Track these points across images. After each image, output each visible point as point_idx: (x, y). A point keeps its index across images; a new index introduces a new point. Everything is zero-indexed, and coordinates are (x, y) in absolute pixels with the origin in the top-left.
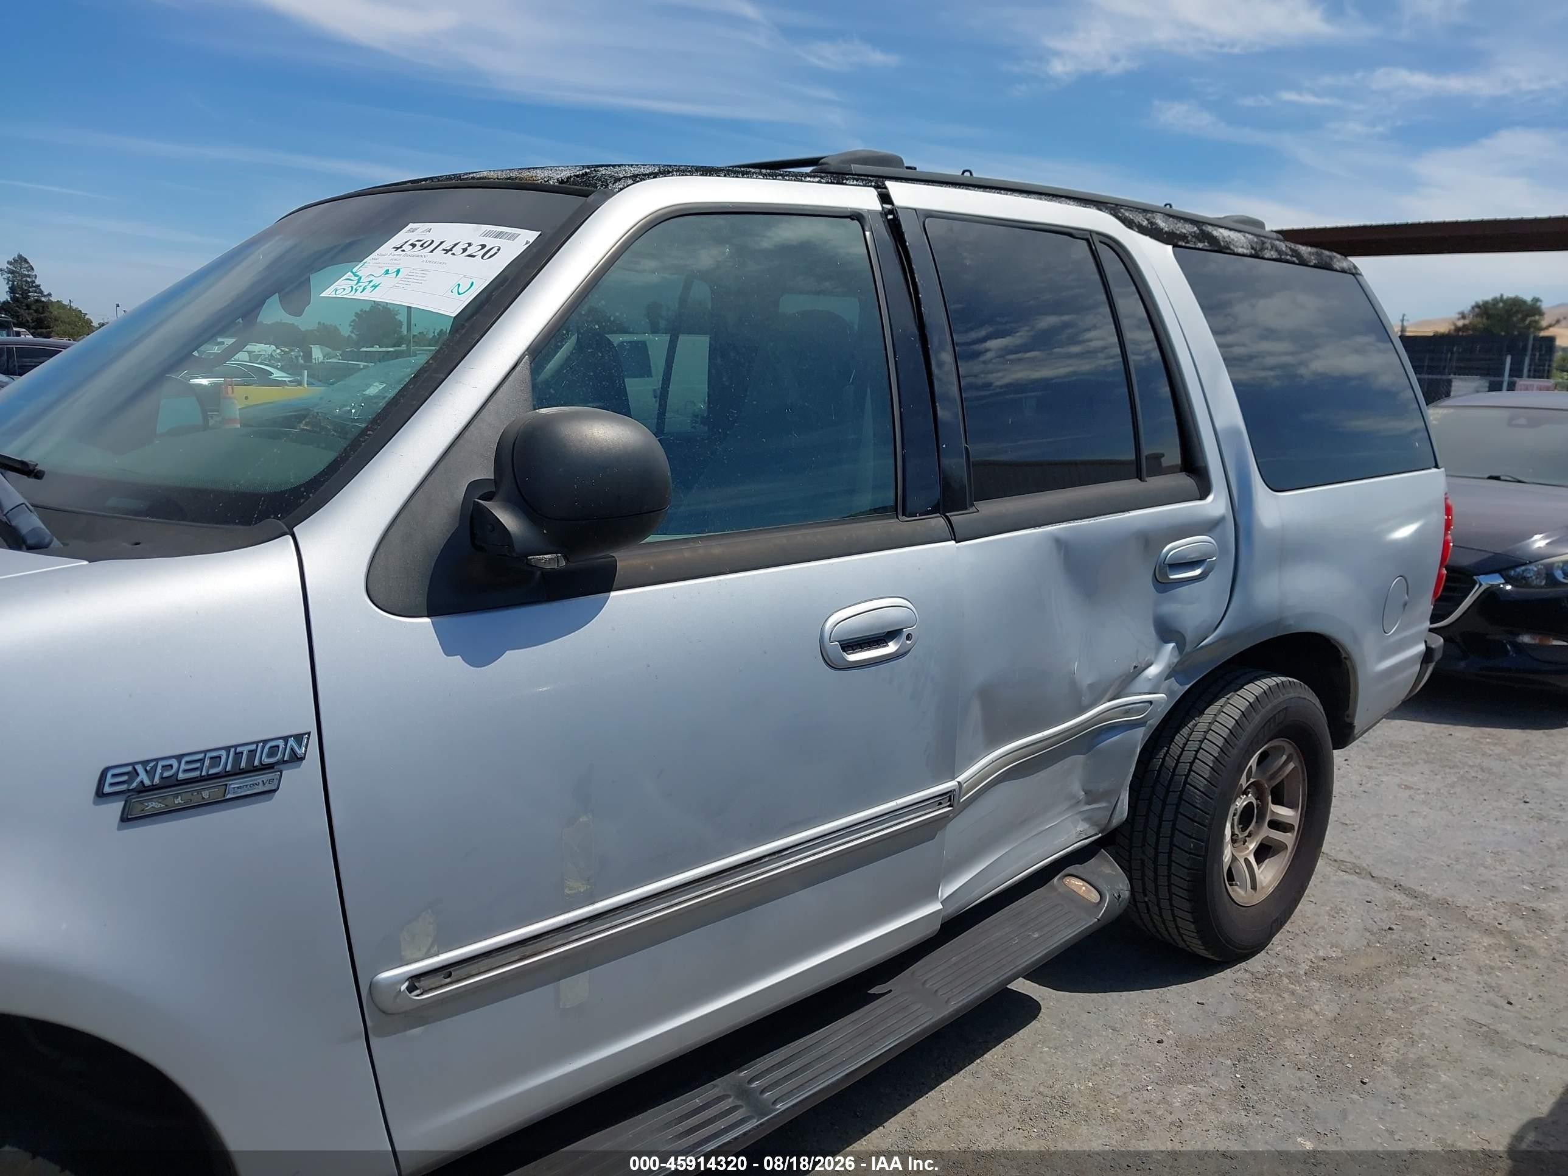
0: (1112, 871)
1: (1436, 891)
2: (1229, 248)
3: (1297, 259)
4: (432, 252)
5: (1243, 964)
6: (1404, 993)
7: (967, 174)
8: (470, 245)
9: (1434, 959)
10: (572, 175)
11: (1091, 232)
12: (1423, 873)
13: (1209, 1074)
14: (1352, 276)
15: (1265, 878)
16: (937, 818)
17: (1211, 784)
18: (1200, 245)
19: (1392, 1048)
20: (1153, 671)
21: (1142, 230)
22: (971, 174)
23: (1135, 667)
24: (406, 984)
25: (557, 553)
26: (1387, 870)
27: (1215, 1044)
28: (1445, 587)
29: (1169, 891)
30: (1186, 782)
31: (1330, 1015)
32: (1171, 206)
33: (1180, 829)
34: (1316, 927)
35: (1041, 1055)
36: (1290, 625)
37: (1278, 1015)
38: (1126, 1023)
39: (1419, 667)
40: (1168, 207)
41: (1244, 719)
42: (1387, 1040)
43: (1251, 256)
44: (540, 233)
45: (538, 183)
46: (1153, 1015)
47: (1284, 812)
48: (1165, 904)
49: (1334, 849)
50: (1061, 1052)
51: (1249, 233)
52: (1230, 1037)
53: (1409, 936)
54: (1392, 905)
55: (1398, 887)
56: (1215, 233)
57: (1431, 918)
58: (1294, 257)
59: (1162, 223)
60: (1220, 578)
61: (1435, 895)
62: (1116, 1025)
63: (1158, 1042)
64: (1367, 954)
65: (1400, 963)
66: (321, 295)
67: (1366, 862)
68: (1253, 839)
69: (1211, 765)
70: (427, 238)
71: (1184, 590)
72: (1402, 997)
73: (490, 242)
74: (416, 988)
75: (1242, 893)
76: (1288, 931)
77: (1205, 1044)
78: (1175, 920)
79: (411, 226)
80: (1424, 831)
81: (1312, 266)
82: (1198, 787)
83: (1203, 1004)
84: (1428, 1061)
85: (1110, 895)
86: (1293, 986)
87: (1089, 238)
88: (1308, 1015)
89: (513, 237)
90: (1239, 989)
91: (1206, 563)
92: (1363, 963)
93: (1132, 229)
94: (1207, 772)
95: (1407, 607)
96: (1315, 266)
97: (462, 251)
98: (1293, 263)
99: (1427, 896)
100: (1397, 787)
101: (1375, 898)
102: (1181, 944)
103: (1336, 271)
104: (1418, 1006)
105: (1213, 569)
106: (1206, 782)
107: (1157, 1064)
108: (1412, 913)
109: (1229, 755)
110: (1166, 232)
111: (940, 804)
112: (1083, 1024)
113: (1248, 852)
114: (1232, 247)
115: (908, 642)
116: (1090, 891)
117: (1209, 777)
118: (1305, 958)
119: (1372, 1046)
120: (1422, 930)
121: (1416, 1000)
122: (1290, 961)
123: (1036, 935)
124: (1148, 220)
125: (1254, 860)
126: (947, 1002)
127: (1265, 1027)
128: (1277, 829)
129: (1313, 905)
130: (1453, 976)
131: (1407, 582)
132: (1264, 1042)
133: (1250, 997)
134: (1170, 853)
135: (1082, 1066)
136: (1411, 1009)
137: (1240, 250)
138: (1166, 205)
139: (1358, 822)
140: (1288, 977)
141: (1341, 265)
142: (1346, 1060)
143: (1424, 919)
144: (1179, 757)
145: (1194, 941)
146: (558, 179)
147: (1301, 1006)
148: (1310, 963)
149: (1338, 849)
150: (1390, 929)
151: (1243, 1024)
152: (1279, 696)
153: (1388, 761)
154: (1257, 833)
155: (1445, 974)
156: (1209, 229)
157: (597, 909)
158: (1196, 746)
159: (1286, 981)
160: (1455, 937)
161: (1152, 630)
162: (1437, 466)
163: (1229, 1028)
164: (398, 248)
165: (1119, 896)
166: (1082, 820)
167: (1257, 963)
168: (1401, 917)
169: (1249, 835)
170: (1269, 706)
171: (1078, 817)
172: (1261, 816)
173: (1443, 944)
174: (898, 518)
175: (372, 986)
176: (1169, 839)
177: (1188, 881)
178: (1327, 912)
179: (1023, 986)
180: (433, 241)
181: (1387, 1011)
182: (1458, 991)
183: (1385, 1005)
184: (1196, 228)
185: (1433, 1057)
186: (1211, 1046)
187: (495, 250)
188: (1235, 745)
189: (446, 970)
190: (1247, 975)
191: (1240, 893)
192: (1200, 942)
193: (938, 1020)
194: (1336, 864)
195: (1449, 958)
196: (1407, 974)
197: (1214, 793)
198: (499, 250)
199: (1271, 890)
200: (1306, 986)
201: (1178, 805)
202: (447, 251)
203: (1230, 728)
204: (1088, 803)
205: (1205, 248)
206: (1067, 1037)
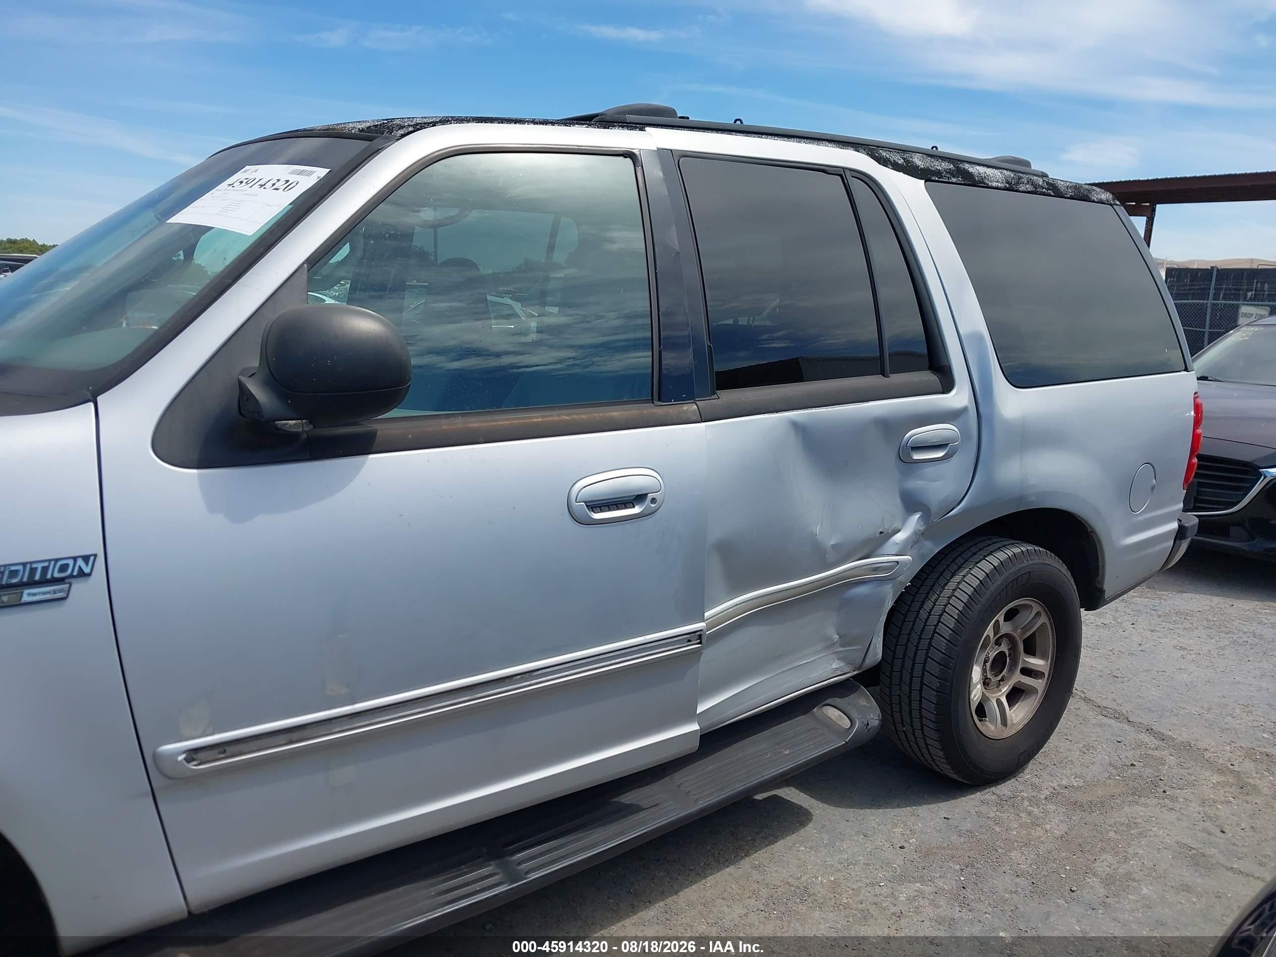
0: (867, 703)
1: (1182, 735)
2: (984, 183)
3: (1053, 192)
4: (251, 187)
5: (993, 789)
6: (1130, 819)
7: (738, 122)
8: (278, 180)
9: (1164, 792)
10: (371, 125)
11: (844, 169)
12: (1174, 720)
13: (938, 875)
14: (1110, 206)
15: (1016, 716)
16: (688, 652)
17: (955, 633)
18: (954, 180)
19: (1105, 863)
20: (900, 537)
21: (896, 167)
22: (741, 122)
23: (881, 533)
24: (183, 756)
25: (301, 419)
26: (1143, 716)
27: (951, 852)
28: (1196, 473)
29: (921, 722)
30: (935, 632)
31: (1058, 833)
32: (937, 148)
33: (928, 670)
34: (1066, 761)
35: (797, 853)
36: (1032, 501)
37: (1012, 831)
38: (877, 831)
39: (1172, 543)
40: (935, 149)
41: (988, 580)
42: (1104, 856)
43: (1005, 189)
44: (329, 170)
45: (343, 133)
46: (902, 825)
47: (1036, 662)
48: (918, 733)
49: (1101, 697)
50: (815, 851)
51: (1007, 170)
52: (965, 846)
53: (1148, 771)
54: (1140, 745)
55: (1150, 731)
56: (971, 170)
57: (1172, 757)
58: (1050, 190)
59: (918, 161)
60: (963, 461)
61: (1180, 738)
62: (868, 832)
63: (900, 847)
64: (1105, 785)
65: (1134, 794)
66: (168, 222)
67: (1126, 708)
68: (1005, 683)
69: (956, 618)
70: (251, 177)
71: (929, 470)
72: (1127, 821)
73: (293, 178)
74: (194, 760)
75: (993, 728)
76: (1040, 763)
77: (941, 852)
78: (927, 748)
79: (247, 167)
80: (1186, 685)
81: (1068, 198)
82: (944, 635)
83: (948, 819)
84: (1135, 876)
85: (859, 722)
86: (1032, 808)
87: (841, 173)
88: (1039, 832)
89: (310, 173)
90: (984, 809)
91: (949, 447)
92: (1100, 792)
93: (886, 166)
94: (953, 623)
95: (1155, 490)
96: (1071, 198)
97: (271, 185)
98: (1049, 195)
99: (1173, 739)
100: (1172, 648)
101: (1126, 739)
102: (937, 769)
103: (1093, 201)
104: (1140, 830)
105: (956, 452)
106: (950, 632)
107: (894, 865)
108: (1156, 753)
109: (973, 610)
110: (921, 168)
111: (690, 641)
112: (840, 830)
113: (1000, 693)
114: (986, 181)
115: (653, 505)
116: (840, 716)
117: (954, 627)
118: (1048, 785)
119: (1088, 861)
120: (1160, 767)
121: (1139, 825)
122: (1034, 786)
123: (787, 752)
124: (904, 159)
125: (1006, 700)
126: (696, 801)
127: (997, 841)
128: (1030, 676)
129: (1068, 742)
130: (1177, 806)
131: (1153, 468)
132: (993, 852)
133: (992, 815)
134: (921, 691)
135: (829, 863)
136: (1132, 832)
137: (994, 184)
138: (933, 148)
139: (1129, 675)
140: (1030, 801)
141: (1099, 197)
142: (1062, 871)
143: (1165, 758)
144: (931, 610)
145: (945, 766)
146: (359, 129)
147: (1034, 824)
148: (1051, 790)
149: (1104, 697)
150: (1132, 765)
151: (979, 837)
152: (1023, 562)
153: (1171, 626)
154: (1009, 678)
155: (1171, 805)
156: (967, 166)
157: (355, 709)
158: (945, 601)
159: (1026, 803)
160: (1189, 774)
161: (898, 501)
162: (1186, 370)
163: (965, 840)
164: (230, 185)
165: (868, 724)
166: (838, 659)
167: (1005, 789)
168: (1145, 756)
169: (1002, 680)
170: (1013, 569)
171: (833, 656)
172: (1014, 663)
173: (1176, 779)
174: (653, 403)
175: (155, 756)
176: (920, 678)
177: (935, 714)
178: (1080, 749)
179: (792, 795)
180: (255, 179)
181: (1110, 833)
182: (1179, 819)
183: (1109, 828)
184: (952, 166)
185: (1140, 873)
186: (946, 853)
187: (294, 184)
188: (979, 601)
189: (221, 748)
190: (994, 797)
191: (990, 728)
192: (949, 767)
193: (684, 816)
194: (1099, 710)
195: (1179, 791)
196: (1137, 803)
197: (958, 640)
198: (297, 184)
199: (1021, 727)
200: (1043, 808)
201: (928, 650)
202: (262, 186)
203: (975, 586)
204: (842, 646)
205: (958, 182)
206: (824, 840)
